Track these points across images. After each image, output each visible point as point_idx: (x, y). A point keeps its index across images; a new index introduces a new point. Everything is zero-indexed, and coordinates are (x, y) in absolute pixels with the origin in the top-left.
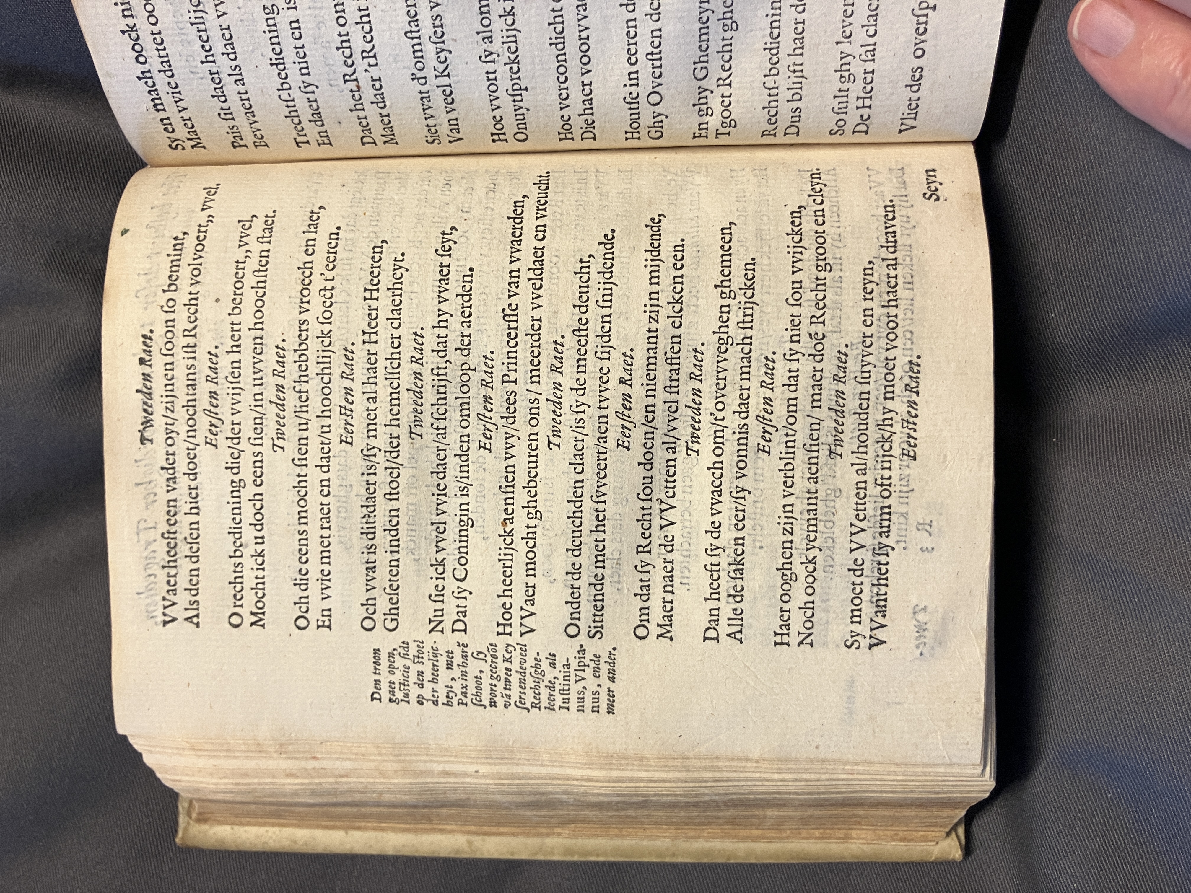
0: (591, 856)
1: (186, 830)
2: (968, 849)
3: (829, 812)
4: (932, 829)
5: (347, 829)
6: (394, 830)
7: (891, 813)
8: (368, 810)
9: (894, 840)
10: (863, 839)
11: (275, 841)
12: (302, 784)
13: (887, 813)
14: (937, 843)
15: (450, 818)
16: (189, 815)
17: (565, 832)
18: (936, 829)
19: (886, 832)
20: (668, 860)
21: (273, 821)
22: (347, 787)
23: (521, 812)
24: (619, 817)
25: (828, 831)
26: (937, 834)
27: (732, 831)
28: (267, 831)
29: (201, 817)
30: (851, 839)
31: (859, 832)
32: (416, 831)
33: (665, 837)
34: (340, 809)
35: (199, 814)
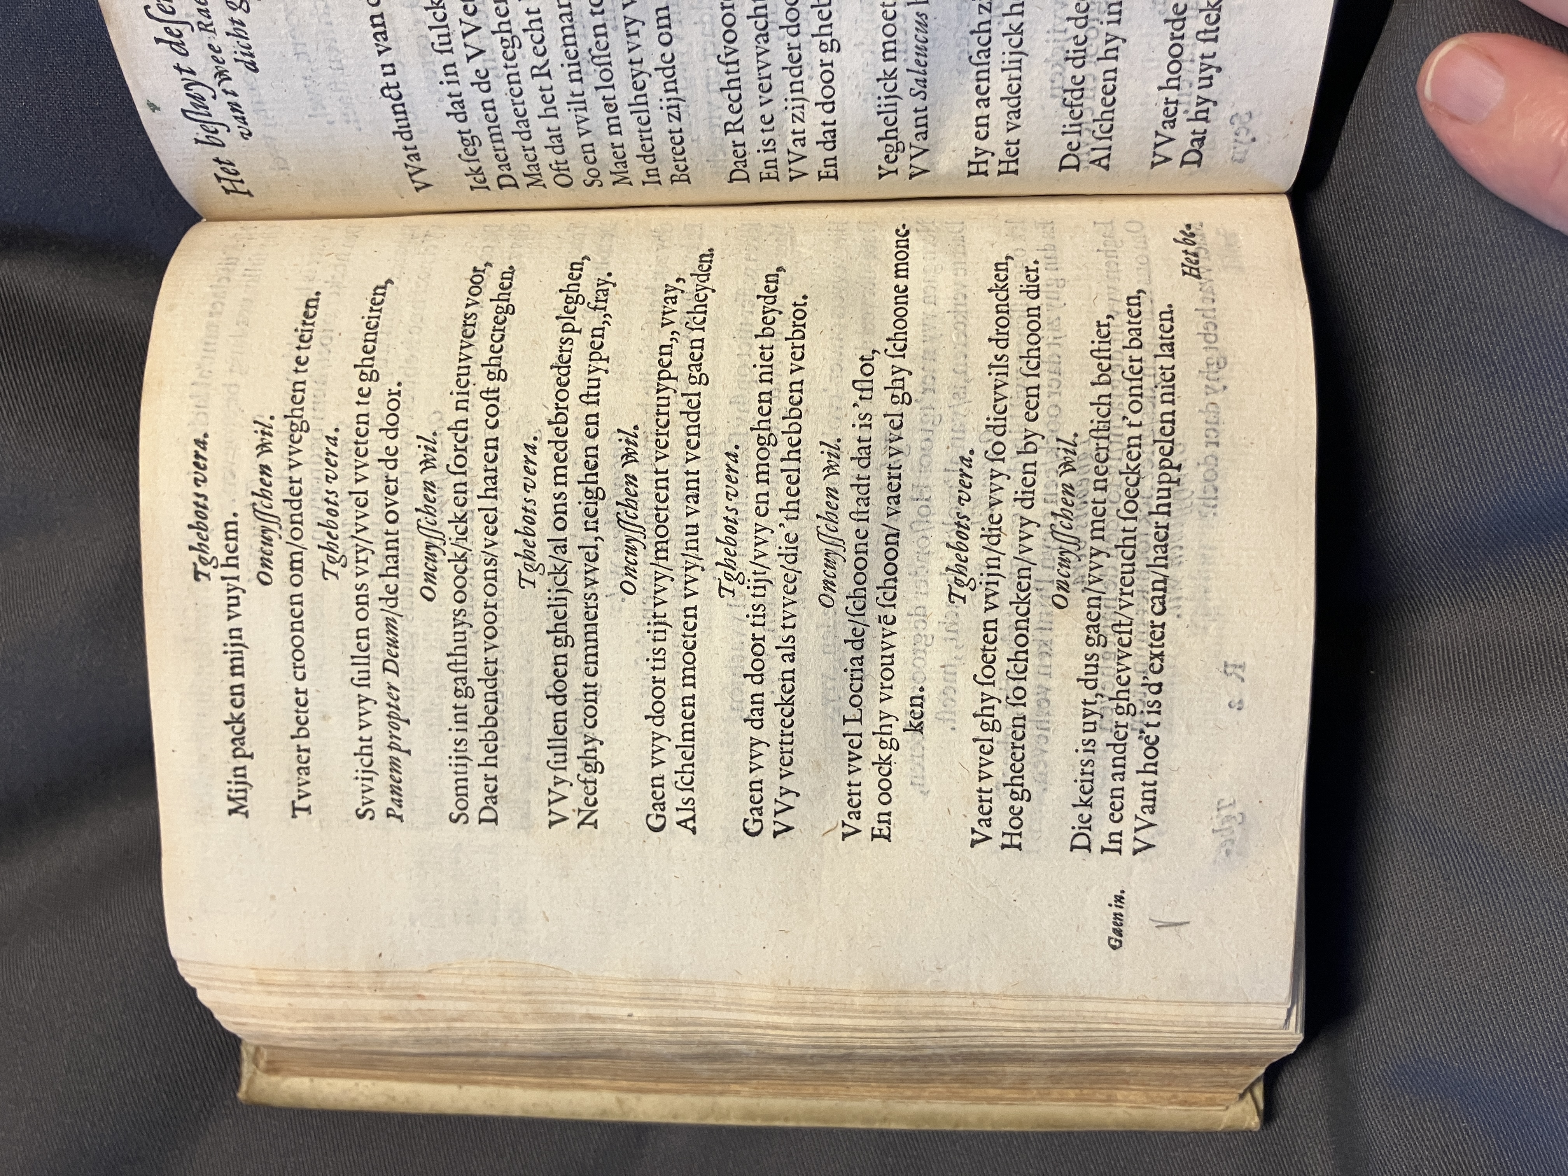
0: (779, 1119)
1: (251, 1081)
2: (1268, 1114)
3: (1086, 1069)
4: (1222, 1090)
5: (460, 1083)
6: (522, 1085)
7: (1168, 1071)
8: (488, 1060)
9: (1172, 1104)
10: (1131, 1102)
11: (367, 1096)
12: (403, 1030)
13: (1162, 1070)
14: (1227, 1108)
15: (595, 1072)
16: (255, 1062)
17: (745, 1089)
18: (1227, 1090)
19: (1162, 1094)
20: (877, 1126)
21: (364, 1072)
22: (461, 1034)
23: (688, 1065)
24: (814, 1071)
25: (1085, 1092)
26: (1228, 1097)
27: (962, 1090)
28: (357, 1084)
29: (271, 1067)
30: (1116, 1101)
31: (1125, 1093)
32: (550, 1087)
33: (875, 1097)
34: (452, 1059)
35: (269, 1062)
